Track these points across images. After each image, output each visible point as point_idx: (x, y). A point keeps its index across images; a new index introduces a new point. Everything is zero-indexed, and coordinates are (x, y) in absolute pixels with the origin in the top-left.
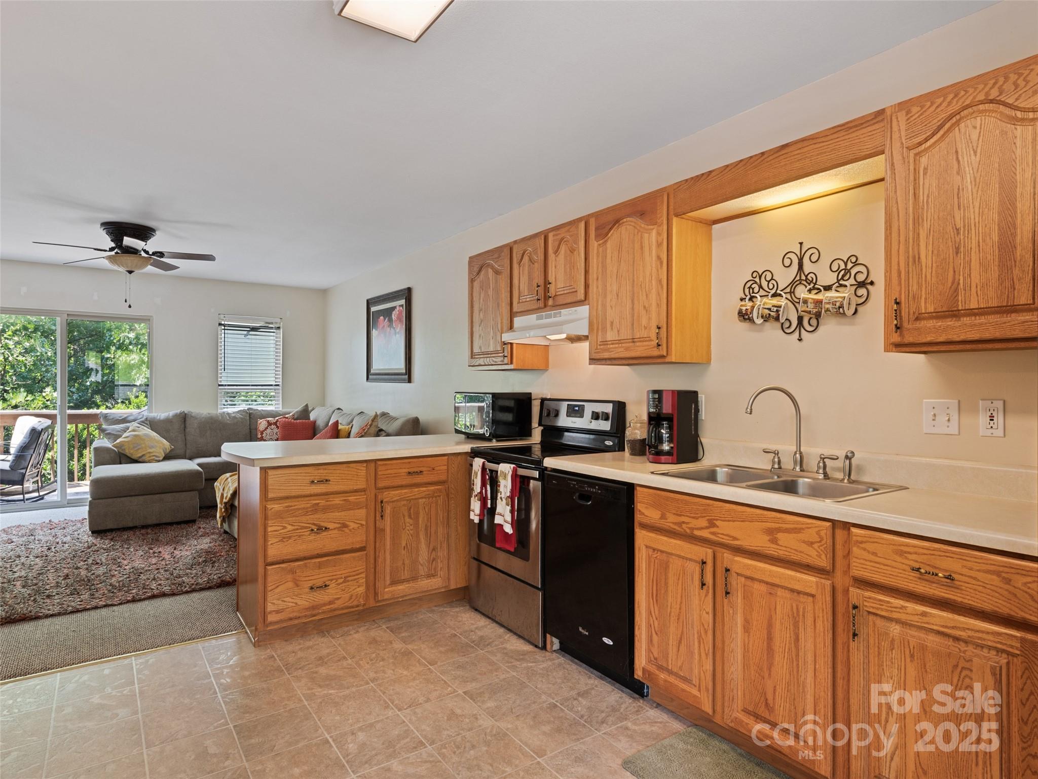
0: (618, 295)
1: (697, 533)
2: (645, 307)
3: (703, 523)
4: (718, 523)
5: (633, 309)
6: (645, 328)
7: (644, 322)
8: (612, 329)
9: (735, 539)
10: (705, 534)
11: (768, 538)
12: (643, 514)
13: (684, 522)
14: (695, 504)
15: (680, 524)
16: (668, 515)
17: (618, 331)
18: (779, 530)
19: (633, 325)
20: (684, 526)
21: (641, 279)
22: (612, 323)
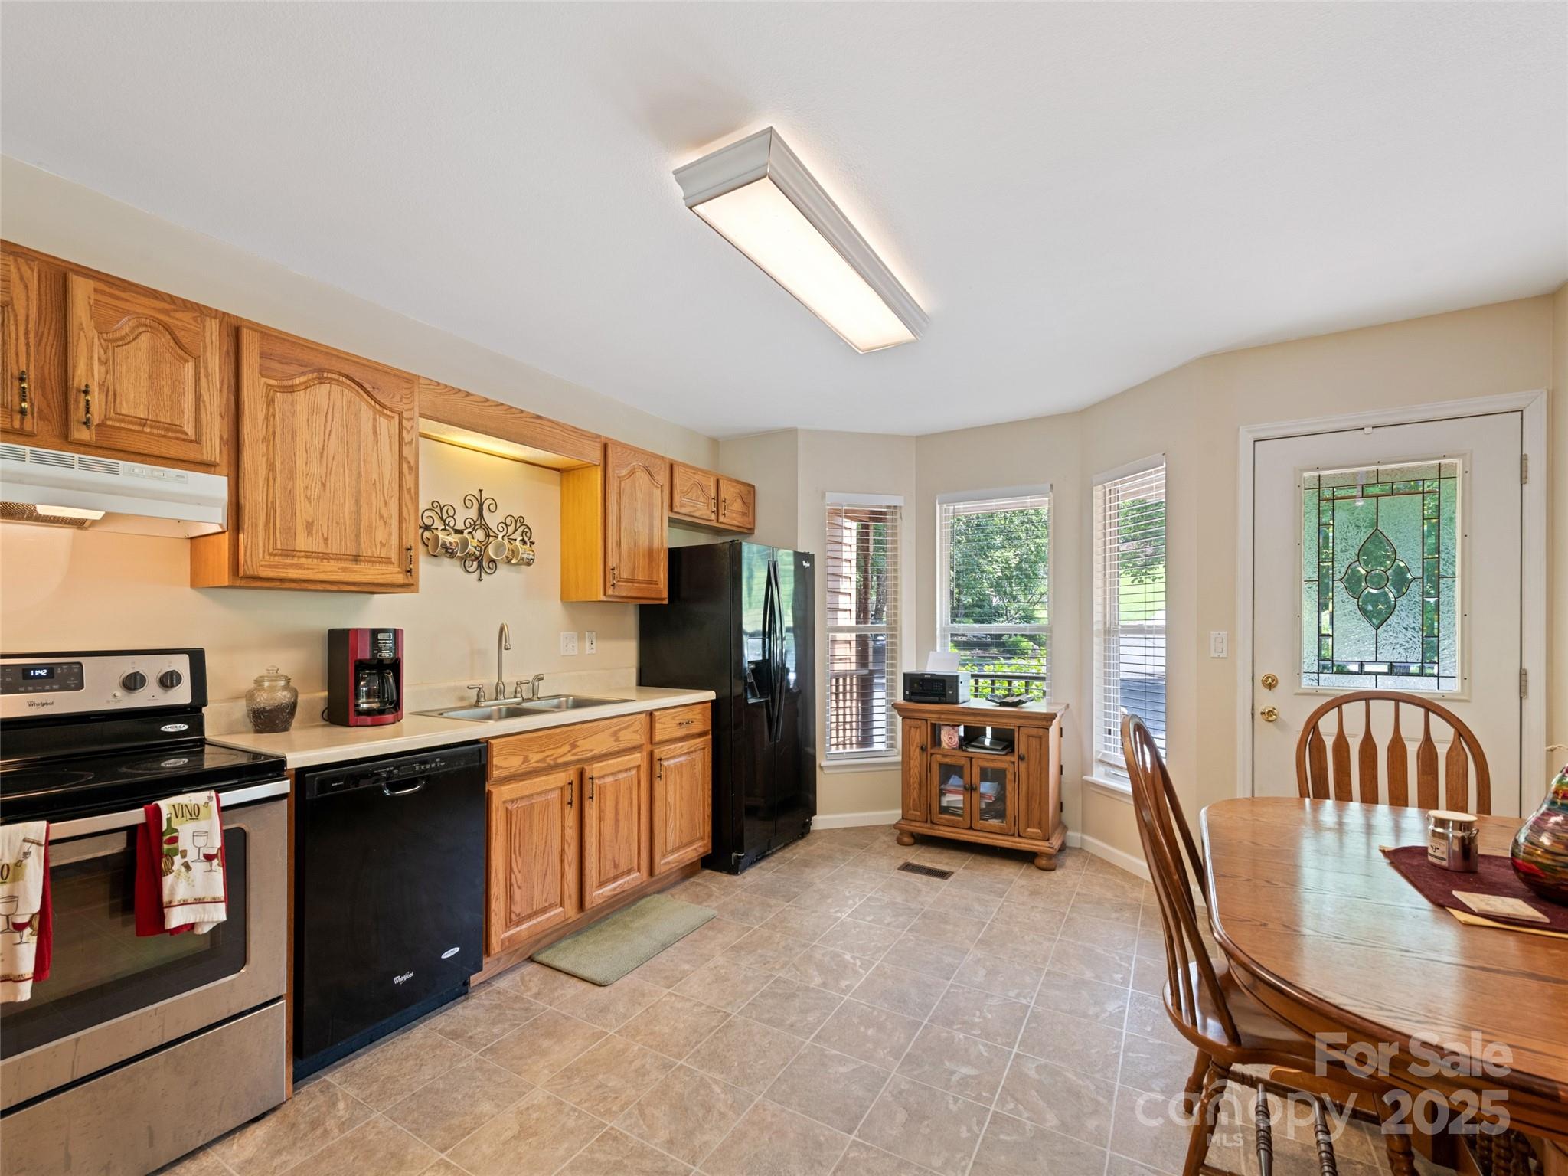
0: (324, 485)
1: (560, 761)
2: (381, 517)
3: (567, 748)
4: (578, 743)
5: (358, 512)
6: (383, 545)
7: (380, 535)
8: (310, 533)
9: (592, 750)
10: (569, 758)
11: (613, 739)
12: (501, 767)
13: (548, 756)
14: (558, 734)
15: (543, 760)
16: (531, 756)
17: (326, 540)
18: (620, 730)
19: (358, 536)
20: (548, 760)
21: (375, 476)
22: (310, 526)
